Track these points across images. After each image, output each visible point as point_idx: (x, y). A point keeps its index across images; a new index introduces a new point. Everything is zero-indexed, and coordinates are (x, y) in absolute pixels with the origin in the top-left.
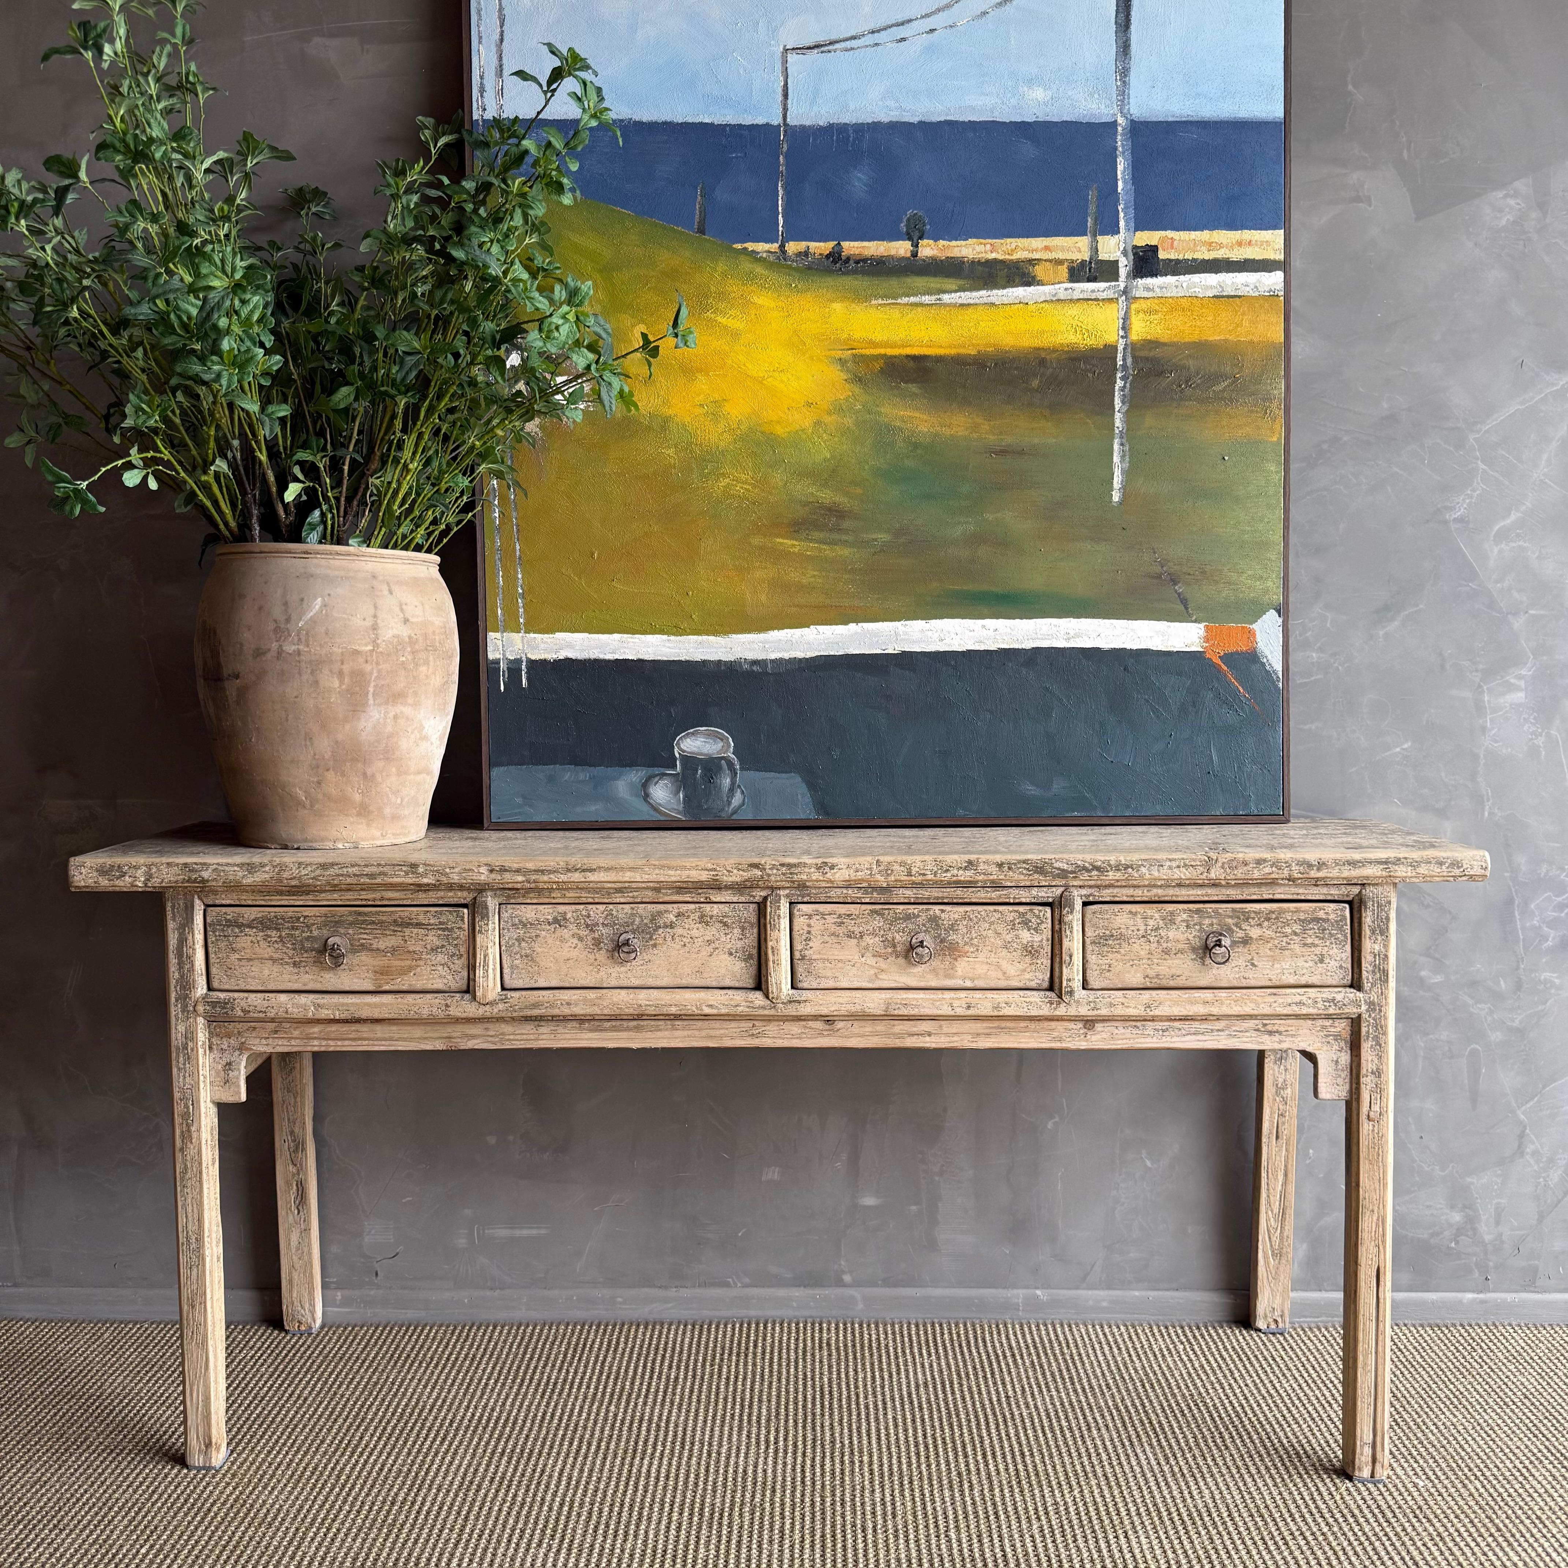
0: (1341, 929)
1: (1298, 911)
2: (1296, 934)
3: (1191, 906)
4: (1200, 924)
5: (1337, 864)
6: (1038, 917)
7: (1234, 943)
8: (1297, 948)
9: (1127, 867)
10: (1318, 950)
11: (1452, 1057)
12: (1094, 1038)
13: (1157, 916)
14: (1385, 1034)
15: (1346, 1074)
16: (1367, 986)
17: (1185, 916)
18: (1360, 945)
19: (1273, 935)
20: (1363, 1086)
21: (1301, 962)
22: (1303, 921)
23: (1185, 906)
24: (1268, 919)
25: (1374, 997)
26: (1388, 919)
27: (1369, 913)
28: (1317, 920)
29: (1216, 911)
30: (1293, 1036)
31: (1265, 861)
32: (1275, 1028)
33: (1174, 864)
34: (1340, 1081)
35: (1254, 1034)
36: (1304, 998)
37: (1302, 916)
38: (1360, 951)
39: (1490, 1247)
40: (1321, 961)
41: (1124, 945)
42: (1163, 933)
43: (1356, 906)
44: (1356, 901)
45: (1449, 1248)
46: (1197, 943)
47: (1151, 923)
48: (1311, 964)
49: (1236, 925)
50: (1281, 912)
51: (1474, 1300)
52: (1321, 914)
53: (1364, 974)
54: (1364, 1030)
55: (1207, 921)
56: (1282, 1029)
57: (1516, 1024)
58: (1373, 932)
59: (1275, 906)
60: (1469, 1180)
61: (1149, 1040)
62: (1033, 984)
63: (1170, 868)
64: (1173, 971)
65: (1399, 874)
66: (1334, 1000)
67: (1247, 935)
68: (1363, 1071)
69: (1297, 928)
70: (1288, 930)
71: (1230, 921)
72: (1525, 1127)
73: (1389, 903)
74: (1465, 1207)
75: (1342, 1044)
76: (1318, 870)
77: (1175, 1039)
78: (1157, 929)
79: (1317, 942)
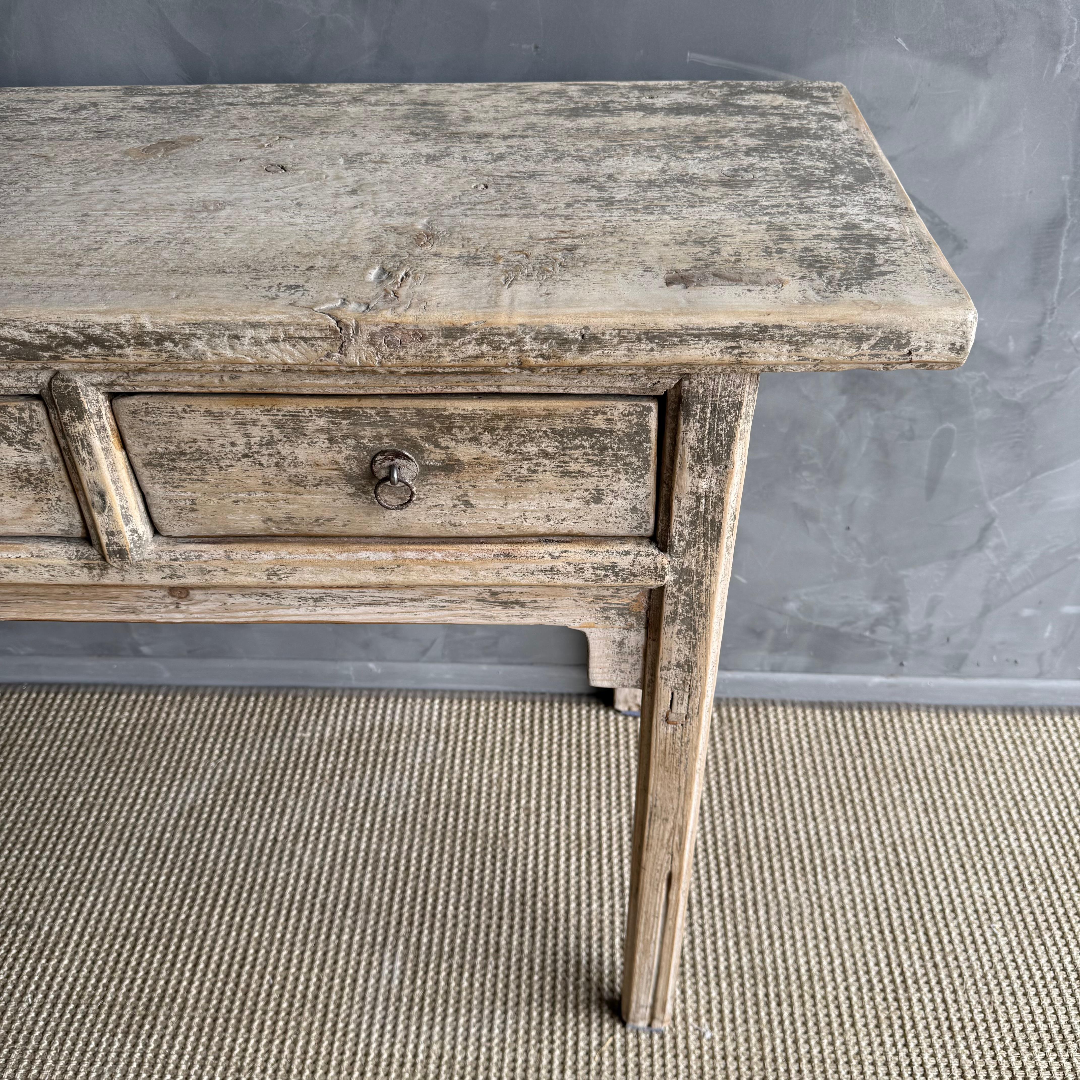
0: (637, 449)
1: (550, 415)
2: (547, 455)
3: (333, 404)
4: (356, 437)
5: (623, 339)
6: (20, 420)
7: (426, 470)
8: (550, 479)
9: (160, 339)
10: (591, 483)
11: (911, 438)
12: (193, 609)
13: (264, 419)
14: (706, 615)
15: (637, 658)
16: (678, 545)
17: (322, 422)
18: (671, 478)
19: (502, 456)
20: (661, 682)
21: (558, 502)
22: (562, 434)
23: (321, 404)
24: (492, 430)
25: (690, 562)
26: (731, 436)
27: (694, 425)
28: (591, 432)
29: (384, 413)
30: (544, 608)
31: (463, 330)
32: (512, 598)
33: (264, 335)
34: (626, 667)
35: (477, 605)
36: (559, 564)
37: (559, 425)
38: (671, 489)
39: (914, 637)
40: (598, 499)
41: (212, 469)
42: (285, 449)
43: (671, 407)
44: (671, 398)
45: (861, 636)
46: (354, 467)
47: (256, 432)
48: (576, 503)
49: (428, 439)
50: (517, 416)
51: (880, 685)
52: (599, 422)
53: (675, 527)
54: (667, 609)
55: (368, 432)
56: (523, 599)
57: (1018, 397)
58: (698, 458)
59: (504, 405)
60: (903, 572)
61: (290, 611)
62: (54, 530)
63: (257, 342)
64: (317, 512)
65: (761, 358)
66: (613, 566)
67: (450, 457)
68: (663, 663)
69: (550, 445)
70: (532, 449)
71: (414, 432)
72: (993, 520)
73: (738, 406)
74: (891, 599)
75: (632, 620)
76: (582, 350)
77: (337, 611)
78: (271, 443)
79: (588, 468)
